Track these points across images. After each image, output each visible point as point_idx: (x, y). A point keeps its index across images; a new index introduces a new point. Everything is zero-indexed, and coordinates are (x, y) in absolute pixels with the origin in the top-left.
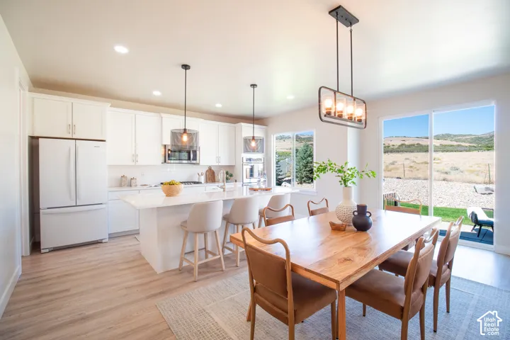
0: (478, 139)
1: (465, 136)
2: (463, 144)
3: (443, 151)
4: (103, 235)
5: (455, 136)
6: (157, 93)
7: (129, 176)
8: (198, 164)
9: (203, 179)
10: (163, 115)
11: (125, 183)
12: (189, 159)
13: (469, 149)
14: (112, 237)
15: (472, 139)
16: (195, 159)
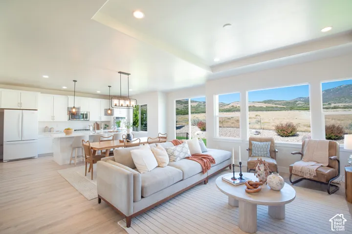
0: (287, 103)
1: (281, 101)
2: (279, 106)
3: (266, 111)
4: (35, 154)
5: (275, 101)
6: (64, 88)
7: (50, 127)
8: (89, 120)
9: (91, 128)
10: (69, 96)
11: (47, 130)
12: (83, 118)
13: (281, 109)
14: (40, 156)
15: (284, 103)
16: (86, 118)
